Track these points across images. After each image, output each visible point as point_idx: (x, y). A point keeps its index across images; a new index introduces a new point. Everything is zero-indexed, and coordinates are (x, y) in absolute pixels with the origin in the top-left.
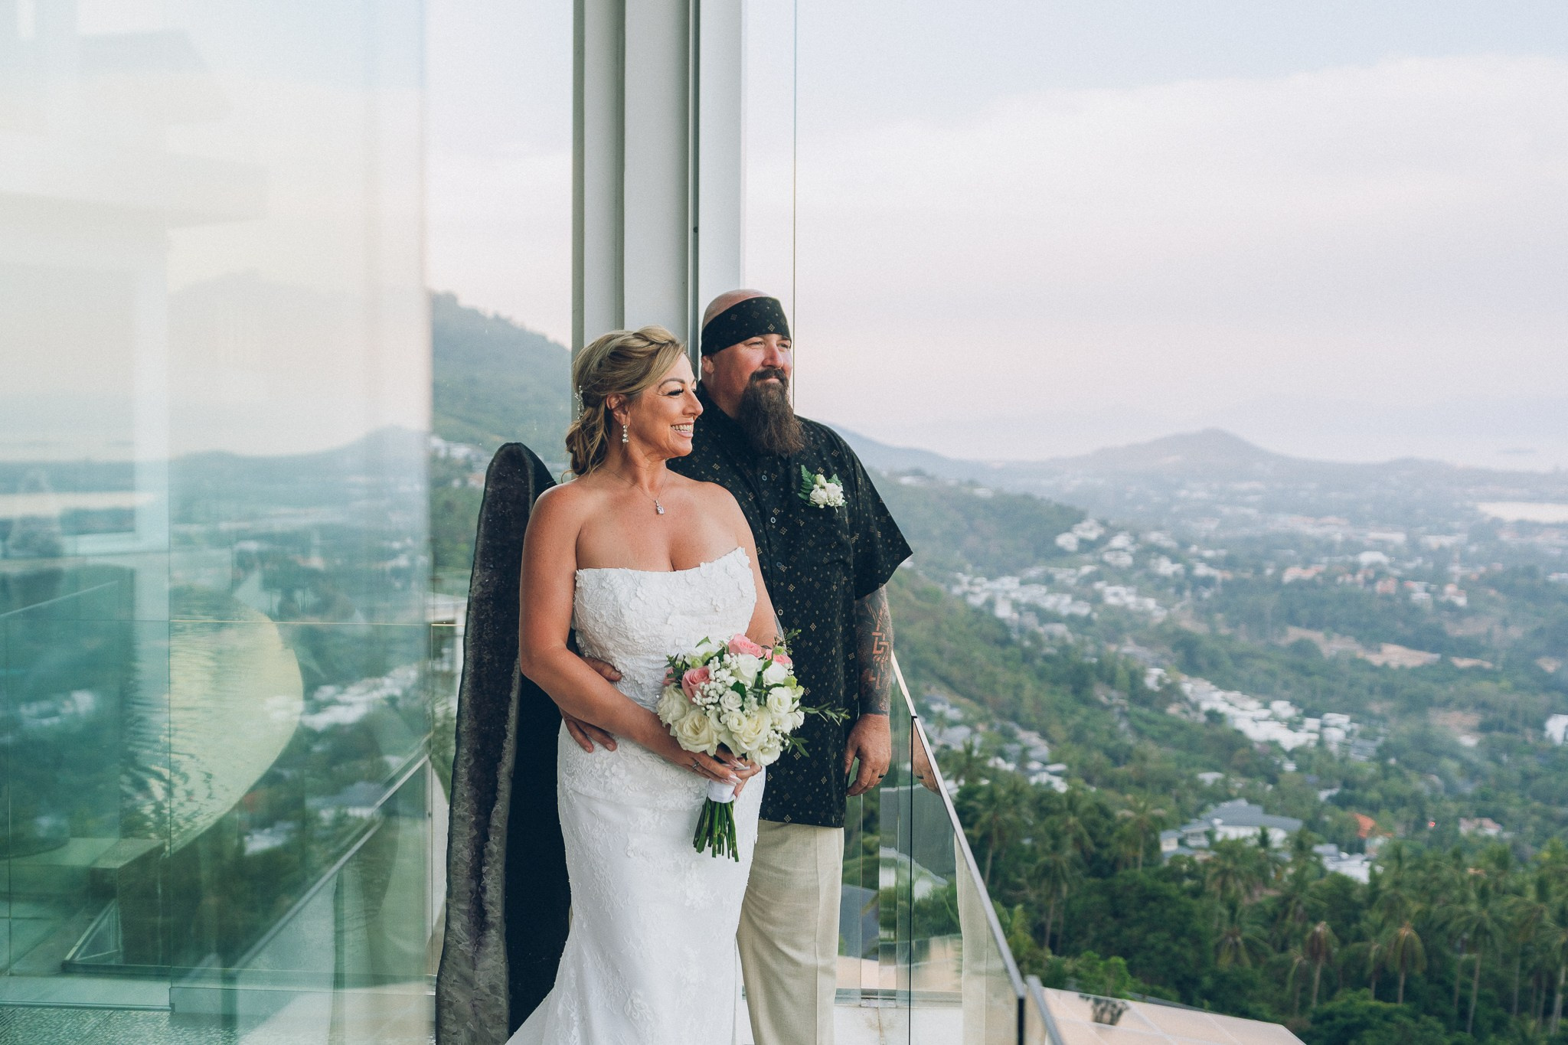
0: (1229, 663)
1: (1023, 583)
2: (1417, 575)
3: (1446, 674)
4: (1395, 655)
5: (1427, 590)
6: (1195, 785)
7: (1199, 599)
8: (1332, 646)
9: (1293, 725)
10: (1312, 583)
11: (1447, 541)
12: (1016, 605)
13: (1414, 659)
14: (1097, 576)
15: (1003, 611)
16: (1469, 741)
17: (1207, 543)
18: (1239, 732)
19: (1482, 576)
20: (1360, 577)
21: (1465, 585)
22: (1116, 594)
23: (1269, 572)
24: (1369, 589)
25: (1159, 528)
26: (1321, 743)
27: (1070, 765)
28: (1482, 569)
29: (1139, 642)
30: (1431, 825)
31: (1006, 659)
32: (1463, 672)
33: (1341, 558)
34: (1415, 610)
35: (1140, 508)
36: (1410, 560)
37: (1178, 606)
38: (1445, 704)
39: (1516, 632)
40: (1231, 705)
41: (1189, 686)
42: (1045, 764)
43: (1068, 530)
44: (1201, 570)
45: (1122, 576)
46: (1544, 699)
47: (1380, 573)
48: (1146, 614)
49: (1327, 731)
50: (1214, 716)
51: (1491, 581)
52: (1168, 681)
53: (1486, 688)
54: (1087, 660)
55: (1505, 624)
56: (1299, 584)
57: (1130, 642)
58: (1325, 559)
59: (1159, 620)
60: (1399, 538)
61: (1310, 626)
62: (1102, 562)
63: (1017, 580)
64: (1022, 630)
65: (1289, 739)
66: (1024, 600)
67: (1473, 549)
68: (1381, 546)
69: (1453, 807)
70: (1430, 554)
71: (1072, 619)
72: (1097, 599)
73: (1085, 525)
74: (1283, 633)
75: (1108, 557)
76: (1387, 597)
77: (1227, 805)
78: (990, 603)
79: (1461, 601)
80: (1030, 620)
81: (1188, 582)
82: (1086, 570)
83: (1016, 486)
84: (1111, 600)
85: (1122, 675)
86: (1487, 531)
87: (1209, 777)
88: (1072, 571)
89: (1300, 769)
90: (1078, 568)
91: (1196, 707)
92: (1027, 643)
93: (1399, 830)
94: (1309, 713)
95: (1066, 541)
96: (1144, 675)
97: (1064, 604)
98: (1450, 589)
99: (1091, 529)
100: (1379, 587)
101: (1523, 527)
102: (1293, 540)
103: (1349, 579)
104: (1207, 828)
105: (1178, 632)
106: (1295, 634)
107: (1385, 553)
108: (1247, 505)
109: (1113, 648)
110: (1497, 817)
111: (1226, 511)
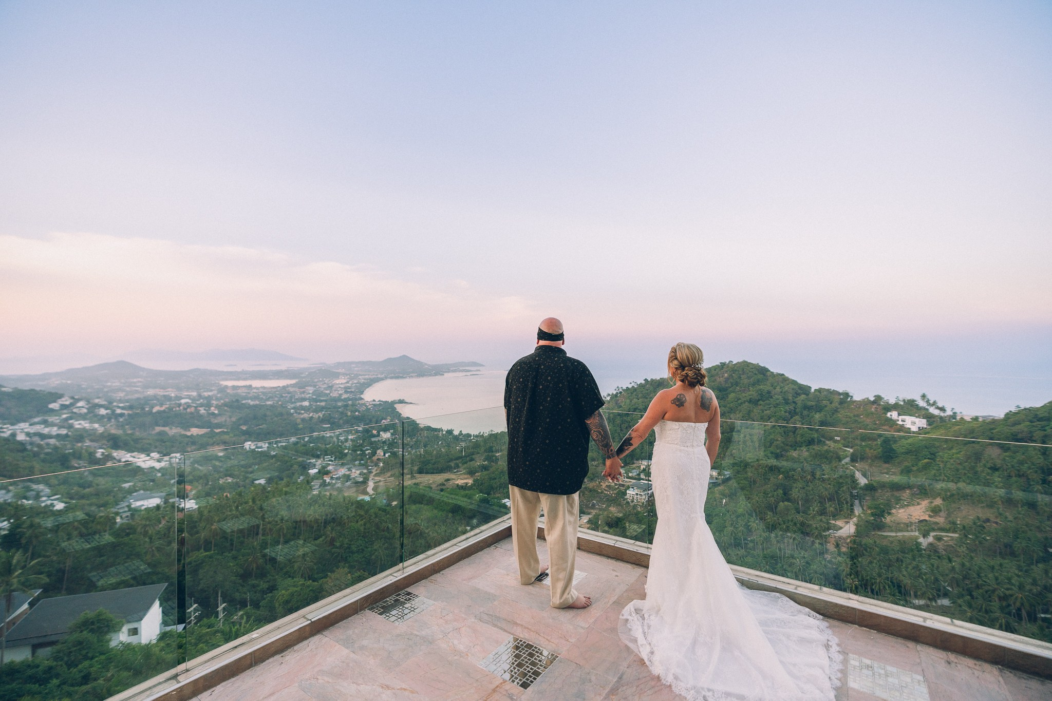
0: (132, 443)
1: (31, 425)
2: (201, 405)
3: (212, 435)
4: (195, 431)
5: (205, 410)
6: (121, 489)
7: (119, 422)
8: (172, 431)
9: (159, 461)
10: (164, 411)
11: (210, 394)
12: (28, 434)
13: (202, 431)
14: (71, 418)
15: (21, 437)
16: (221, 454)
17: (120, 401)
18: (139, 467)
19: (222, 404)
20: (181, 408)
21: (217, 407)
22: (80, 424)
23: (147, 409)
24: (185, 412)
25: (98, 398)
26: (171, 464)
27: (62, 495)
28: (222, 401)
29: (92, 441)
30: (210, 483)
31: (23, 457)
32: (217, 433)
33: (174, 402)
34: (201, 416)
35: (89, 390)
36: (198, 400)
37: (109, 425)
38: (213, 444)
39: (234, 419)
40: (134, 457)
41: (115, 454)
42: (49, 497)
43: (55, 402)
44: (119, 411)
45: (83, 417)
46: (243, 438)
47: (189, 406)
48: (96, 430)
49: (172, 460)
50: (128, 464)
51: (225, 405)
52: (106, 454)
53: (226, 437)
54: (67, 452)
55: (230, 417)
56: (159, 412)
57: (87, 441)
58: (168, 403)
59: (100, 432)
60: (194, 394)
61: (164, 426)
62: (73, 413)
63: (27, 424)
64: (32, 444)
65: (158, 465)
66: (32, 431)
67: (219, 395)
68: (189, 397)
69: (216, 475)
70: (205, 398)
71: (58, 437)
72: (71, 427)
73: (63, 399)
74: (154, 429)
75: (75, 410)
76: (191, 413)
77: (135, 494)
78: (14, 435)
79: (216, 412)
80: (37, 439)
81: (114, 416)
82: (64, 416)
83: (26, 386)
84: (77, 426)
85: (85, 454)
86: (223, 390)
87: (126, 485)
88: (57, 418)
89: (163, 475)
90: (60, 416)
91: (119, 461)
92: (35, 449)
93: (200, 488)
94: (165, 455)
95: (54, 406)
96: (95, 452)
97: (54, 431)
98: (212, 408)
99: (66, 401)
100: (188, 410)
101: (234, 387)
102: (155, 397)
103: (178, 409)
104: (127, 504)
105: (110, 435)
106: (158, 429)
107: (190, 399)
108: (137, 387)
109: (80, 445)
110: (230, 476)
111: (128, 389)
